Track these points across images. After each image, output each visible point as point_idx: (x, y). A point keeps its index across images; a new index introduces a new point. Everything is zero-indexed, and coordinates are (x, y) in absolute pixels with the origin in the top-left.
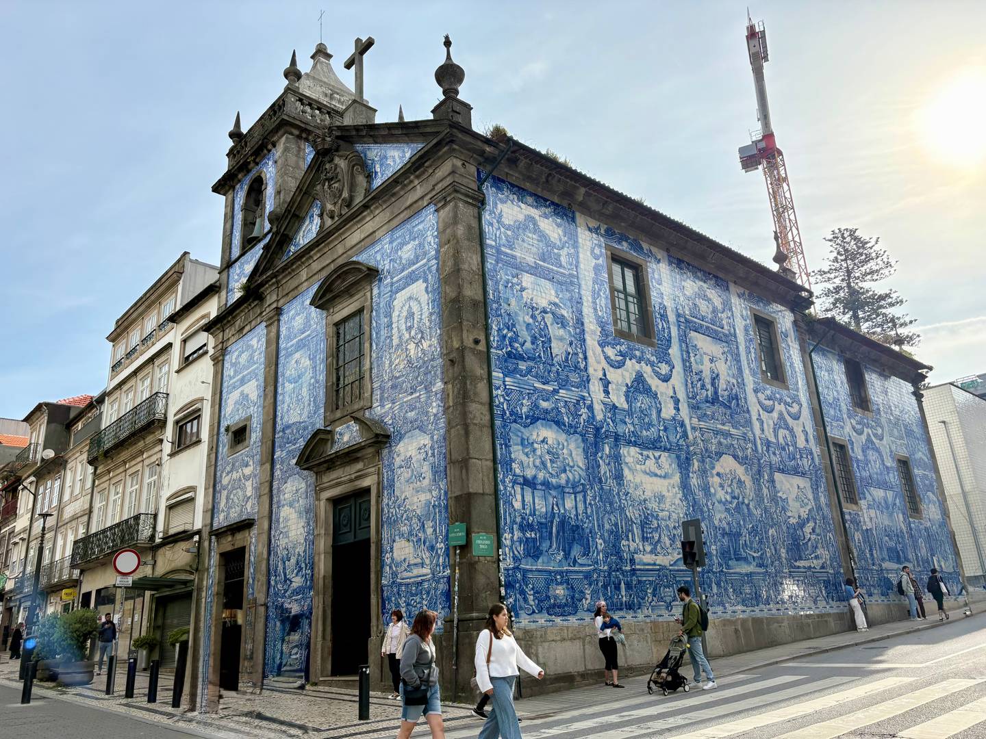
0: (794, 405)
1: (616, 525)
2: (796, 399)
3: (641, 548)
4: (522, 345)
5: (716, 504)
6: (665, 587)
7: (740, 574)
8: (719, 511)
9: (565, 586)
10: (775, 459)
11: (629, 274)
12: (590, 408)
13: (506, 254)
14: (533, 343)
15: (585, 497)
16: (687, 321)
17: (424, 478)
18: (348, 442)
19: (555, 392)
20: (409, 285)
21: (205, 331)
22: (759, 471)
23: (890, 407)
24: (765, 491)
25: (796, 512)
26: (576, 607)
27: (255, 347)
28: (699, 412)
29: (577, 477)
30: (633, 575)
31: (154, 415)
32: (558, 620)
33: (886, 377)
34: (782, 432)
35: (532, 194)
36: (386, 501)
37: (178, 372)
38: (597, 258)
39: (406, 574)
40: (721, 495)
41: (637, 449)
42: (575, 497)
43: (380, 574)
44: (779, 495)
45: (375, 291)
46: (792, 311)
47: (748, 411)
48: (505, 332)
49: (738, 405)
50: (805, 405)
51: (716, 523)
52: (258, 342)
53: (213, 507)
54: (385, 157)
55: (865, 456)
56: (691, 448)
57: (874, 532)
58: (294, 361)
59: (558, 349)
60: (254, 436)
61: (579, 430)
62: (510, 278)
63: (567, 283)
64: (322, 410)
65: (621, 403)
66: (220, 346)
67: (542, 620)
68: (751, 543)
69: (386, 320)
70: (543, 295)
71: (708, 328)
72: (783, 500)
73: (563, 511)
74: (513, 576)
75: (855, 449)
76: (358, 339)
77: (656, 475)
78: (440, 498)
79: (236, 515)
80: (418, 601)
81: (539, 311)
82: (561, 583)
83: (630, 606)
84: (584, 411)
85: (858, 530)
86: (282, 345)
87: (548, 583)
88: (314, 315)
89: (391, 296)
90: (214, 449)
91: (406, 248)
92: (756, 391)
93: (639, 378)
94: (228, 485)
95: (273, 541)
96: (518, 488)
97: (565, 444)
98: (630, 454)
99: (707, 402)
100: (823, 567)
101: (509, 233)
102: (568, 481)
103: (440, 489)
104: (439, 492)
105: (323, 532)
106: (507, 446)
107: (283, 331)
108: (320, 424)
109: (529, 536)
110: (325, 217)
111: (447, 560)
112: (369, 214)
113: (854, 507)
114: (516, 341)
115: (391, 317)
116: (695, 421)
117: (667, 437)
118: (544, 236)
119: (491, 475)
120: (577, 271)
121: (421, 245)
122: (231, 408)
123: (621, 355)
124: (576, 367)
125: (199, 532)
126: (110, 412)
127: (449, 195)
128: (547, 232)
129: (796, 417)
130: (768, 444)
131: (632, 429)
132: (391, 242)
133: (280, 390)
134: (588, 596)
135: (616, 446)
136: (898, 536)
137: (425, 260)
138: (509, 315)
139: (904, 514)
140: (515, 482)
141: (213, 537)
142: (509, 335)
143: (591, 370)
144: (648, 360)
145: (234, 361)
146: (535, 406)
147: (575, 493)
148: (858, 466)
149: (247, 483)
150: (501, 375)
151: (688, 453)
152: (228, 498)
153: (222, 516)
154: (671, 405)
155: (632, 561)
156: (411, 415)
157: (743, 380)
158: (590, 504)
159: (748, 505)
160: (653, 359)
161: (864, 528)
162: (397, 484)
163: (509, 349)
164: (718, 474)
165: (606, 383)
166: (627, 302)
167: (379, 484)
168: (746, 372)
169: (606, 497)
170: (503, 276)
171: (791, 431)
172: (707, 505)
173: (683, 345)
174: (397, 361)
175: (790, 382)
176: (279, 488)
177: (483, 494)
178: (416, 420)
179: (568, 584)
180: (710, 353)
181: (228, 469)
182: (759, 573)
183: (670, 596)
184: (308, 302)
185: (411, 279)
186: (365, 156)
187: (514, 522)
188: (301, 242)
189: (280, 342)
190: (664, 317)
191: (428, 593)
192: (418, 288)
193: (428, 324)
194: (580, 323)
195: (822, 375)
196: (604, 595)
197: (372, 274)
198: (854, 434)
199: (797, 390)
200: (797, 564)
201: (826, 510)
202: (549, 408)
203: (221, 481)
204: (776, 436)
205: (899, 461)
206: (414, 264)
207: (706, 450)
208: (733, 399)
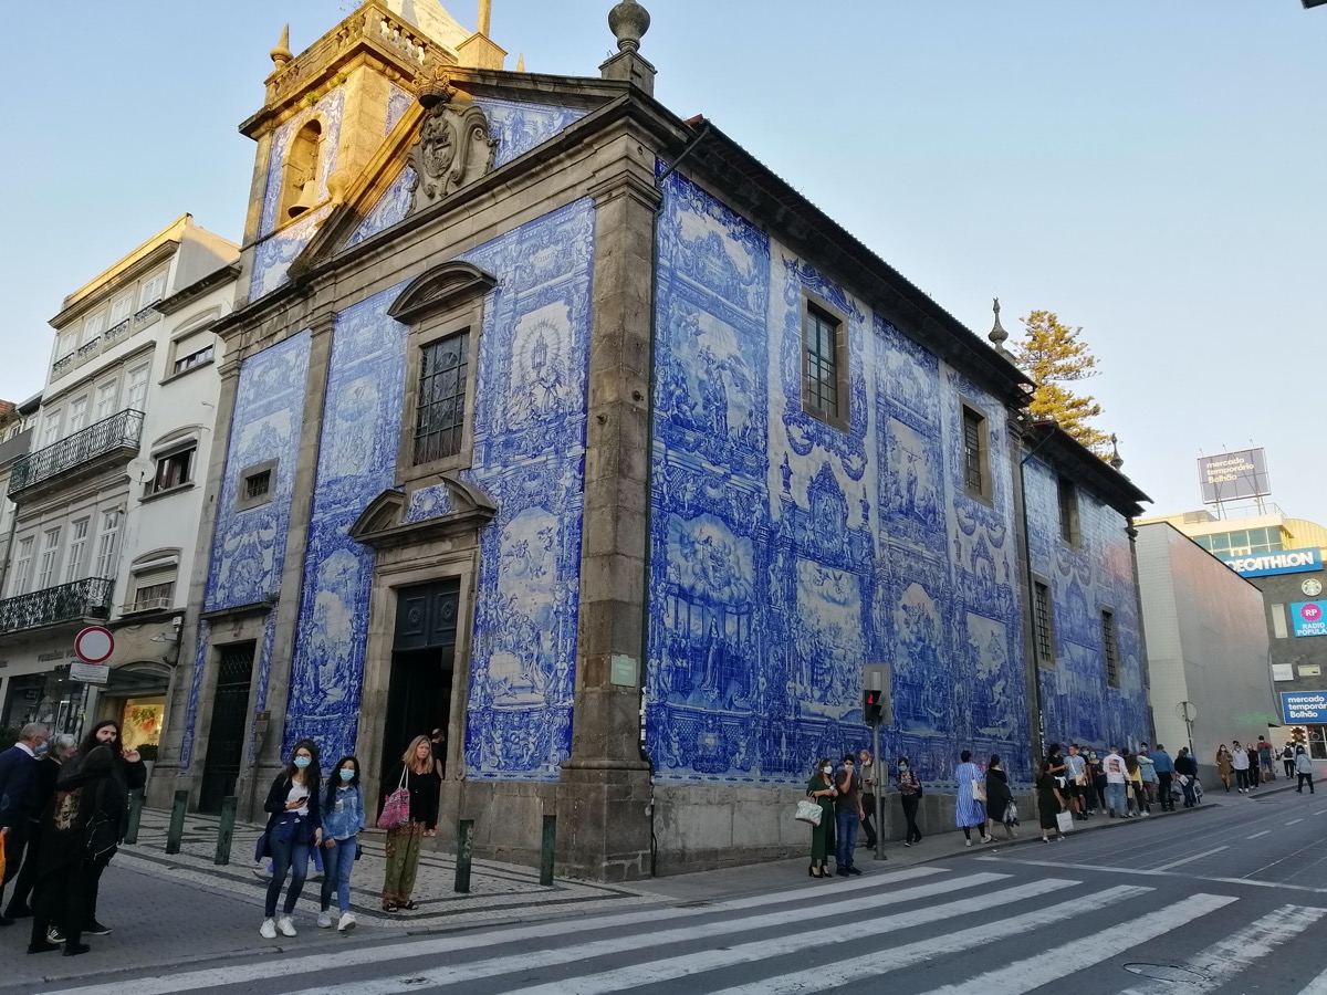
0: (998, 528)
1: (782, 661)
2: (1000, 522)
3: (810, 694)
4: (692, 408)
5: (899, 644)
6: (832, 746)
7: (918, 738)
8: (902, 655)
9: (717, 733)
10: (970, 596)
11: (824, 330)
12: (766, 503)
13: (682, 281)
14: (705, 408)
15: (749, 620)
16: (888, 403)
17: (545, 573)
18: (430, 512)
19: (726, 477)
20: (541, 305)
21: (214, 330)
22: (951, 608)
23: (1100, 544)
24: (955, 635)
25: (987, 664)
26: (728, 762)
27: (291, 364)
28: (890, 525)
29: (743, 593)
30: (796, 727)
31: (122, 440)
32: (705, 777)
33: (1101, 505)
34: (980, 561)
35: (720, 204)
36: (483, 598)
37: (163, 384)
38: (791, 305)
39: (505, 700)
40: (905, 634)
41: (816, 565)
42: (739, 619)
43: (466, 696)
44: (970, 641)
45: (489, 308)
46: (1007, 406)
47: (945, 531)
48: (672, 387)
49: (935, 520)
50: (1009, 532)
51: (897, 668)
52: (297, 356)
53: (209, 579)
54: (523, 123)
55: (1068, 602)
56: (877, 570)
57: (1069, 700)
58: (352, 391)
59: (735, 420)
60: (280, 489)
61: (750, 531)
62: (684, 314)
63: (753, 332)
64: (393, 463)
65: (803, 502)
66: (235, 355)
67: (686, 774)
68: (934, 699)
69: (502, 350)
70: (723, 344)
71: (910, 415)
72: (974, 649)
73: (722, 637)
74: (656, 715)
75: (1059, 592)
76: (456, 370)
77: (834, 601)
78: (567, 602)
79: (244, 594)
80: (522, 736)
81: (715, 366)
82: (713, 730)
83: (790, 766)
84: (758, 506)
85: (1051, 695)
86: (336, 365)
87: (698, 727)
88: (389, 328)
89: (513, 318)
90: (215, 501)
91: (542, 253)
92: (956, 505)
93: (826, 472)
94: (234, 551)
95: (301, 636)
96: (671, 600)
97: (733, 549)
98: (807, 569)
99: (901, 512)
100: (1009, 738)
101: (688, 252)
102: (731, 598)
103: (568, 591)
104: (567, 593)
105: (381, 631)
106: (662, 543)
107: (339, 346)
108: (387, 482)
109: (680, 664)
110: (420, 192)
111: (570, 685)
112: (489, 199)
113: (1050, 665)
114: (686, 403)
115: (510, 346)
116: (885, 535)
117: (851, 553)
118: (730, 264)
119: (641, 579)
120: (765, 318)
121: (566, 253)
122: (246, 444)
123: (808, 438)
124: (754, 447)
125: (181, 613)
126: (45, 428)
127: (617, 187)
128: (735, 258)
129: (998, 544)
130: (964, 574)
131: (812, 537)
132: (520, 242)
133: (327, 428)
134: (743, 750)
135: (792, 557)
136: (1093, 707)
137: (570, 275)
138: (679, 365)
139: (1102, 679)
140: (668, 592)
141: (204, 622)
142: (678, 392)
143: (770, 454)
144: (839, 448)
145: (255, 378)
146: (701, 493)
147: (738, 614)
148: (1060, 614)
149: (264, 552)
150: (663, 446)
151: (873, 576)
152: (232, 570)
153: (220, 595)
154: (860, 511)
155: (797, 709)
156: (531, 485)
157: (943, 489)
158: (755, 630)
159: (934, 651)
160: (844, 447)
161: (1059, 693)
162: (501, 578)
163: (676, 412)
164: (904, 607)
165: (787, 474)
166: (819, 368)
167: (474, 574)
168: (948, 479)
169: (774, 624)
170: (675, 310)
171: (991, 561)
172: (888, 644)
173: (881, 434)
174: (515, 409)
175: (996, 500)
176: (316, 564)
177: (628, 604)
178: (538, 494)
179: (720, 732)
180: (909, 450)
181: (236, 529)
182: (939, 739)
183: (837, 758)
184: (382, 310)
185: (547, 297)
186: (490, 115)
187: (663, 644)
188: (378, 223)
189: (333, 361)
190: (861, 393)
191: (538, 727)
192: (557, 311)
193: (567, 363)
194: (763, 388)
195: (1031, 492)
196: (761, 750)
197: (486, 284)
198: (1060, 573)
199: (1002, 508)
200: (981, 731)
201: (1020, 667)
202: (718, 498)
203: (222, 546)
204: (974, 566)
205: (1104, 612)
206: (553, 277)
207: (894, 574)
208: (930, 512)
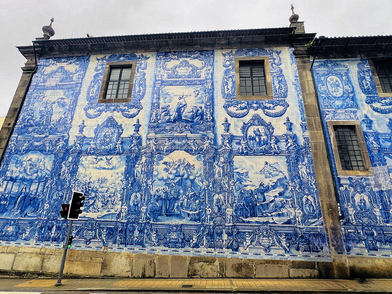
0: (278, 107)
2: (280, 103)
5: (157, 181)
6: (89, 230)
7: (169, 225)
8: (159, 185)
9: (15, 226)
12: (67, 141)
13: (40, 86)
15: (45, 184)
16: (163, 82)
19: (46, 137)
26: (18, 237)
28: (157, 130)
29: (44, 174)
32: (4, 243)
35: (66, 58)
38: (98, 71)
41: (94, 157)
44: (236, 171)
47: (213, 120)
56: (143, 151)
59: (55, 117)
61: (53, 152)
62: (39, 94)
65: (91, 134)
70: (56, 96)
72: (241, 174)
84: (61, 143)
85: (362, 192)
87: (5, 225)
92: (225, 107)
93: (110, 119)
96: (5, 183)
97: (42, 160)
98: (87, 159)
100: (288, 223)
101: (46, 77)
102: (36, 177)
106: (6, 165)
116: (152, 135)
118: (66, 72)
120: (82, 81)
123: (99, 111)
124: (65, 123)
128: (69, 69)
129: (278, 115)
130: (232, 138)
134: (28, 233)
135: (78, 156)
140: (5, 180)
143: (74, 123)
144: (121, 109)
146: (31, 145)
147: (39, 183)
150: (17, 135)
151: (138, 153)
154: (133, 129)
157: (213, 102)
158: (47, 187)
160: (125, 108)
164: (165, 163)
165: (83, 127)
166: (119, 85)
168: (219, 98)
169: (61, 183)
170: (34, 95)
171: (268, 125)
173: (155, 95)
175: (277, 93)
199: (284, 96)
202: (39, 145)
204: (245, 132)
207: (157, 150)
208: (197, 116)
